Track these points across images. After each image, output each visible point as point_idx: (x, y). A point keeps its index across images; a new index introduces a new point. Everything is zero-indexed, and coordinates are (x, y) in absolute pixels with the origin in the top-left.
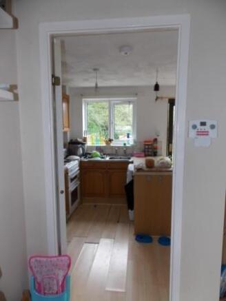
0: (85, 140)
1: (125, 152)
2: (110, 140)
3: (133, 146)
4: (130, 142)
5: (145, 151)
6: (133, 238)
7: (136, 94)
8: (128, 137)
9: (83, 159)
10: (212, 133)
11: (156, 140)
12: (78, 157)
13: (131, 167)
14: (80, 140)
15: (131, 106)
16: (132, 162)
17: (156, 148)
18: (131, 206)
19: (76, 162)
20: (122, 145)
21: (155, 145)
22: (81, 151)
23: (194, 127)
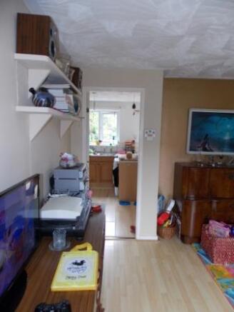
1: (111, 150)
2: (100, 141)
3: (117, 146)
4: (115, 143)
5: (126, 150)
6: (118, 203)
7: (120, 108)
8: (114, 139)
10: (154, 135)
11: (134, 141)
13: (116, 160)
15: (116, 116)
16: (117, 157)
17: (134, 148)
18: (117, 184)
20: (109, 145)
21: (133, 145)
23: (147, 132)
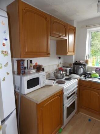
0: (87, 62)
9: (82, 78)
12: (78, 76)
14: (82, 62)
19: (76, 81)
22: (82, 71)
